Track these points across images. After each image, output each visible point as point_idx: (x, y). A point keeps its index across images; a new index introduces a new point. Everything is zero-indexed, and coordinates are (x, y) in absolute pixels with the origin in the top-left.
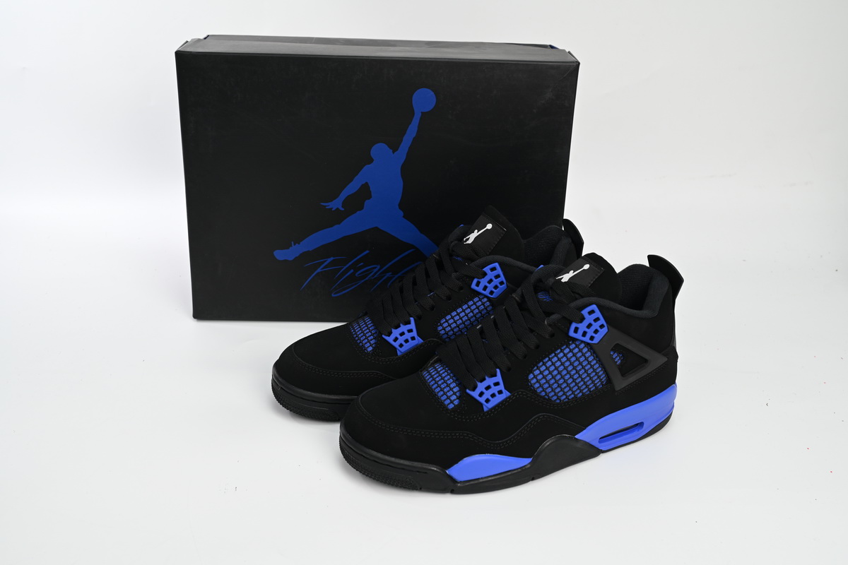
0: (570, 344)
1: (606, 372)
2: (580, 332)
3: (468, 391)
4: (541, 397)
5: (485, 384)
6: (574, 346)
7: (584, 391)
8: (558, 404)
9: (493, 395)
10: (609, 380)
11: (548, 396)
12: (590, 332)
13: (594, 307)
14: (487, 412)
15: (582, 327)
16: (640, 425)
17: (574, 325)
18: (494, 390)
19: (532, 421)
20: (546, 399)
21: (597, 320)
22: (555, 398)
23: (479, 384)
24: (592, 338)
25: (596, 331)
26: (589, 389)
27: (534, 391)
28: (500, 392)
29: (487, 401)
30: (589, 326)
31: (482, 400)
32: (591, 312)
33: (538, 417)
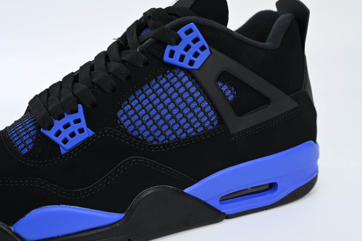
0: (167, 74)
1: (214, 107)
2: (177, 56)
3: (42, 130)
4: (133, 137)
5: (64, 121)
6: (171, 75)
7: (188, 132)
8: (155, 146)
9: (73, 135)
10: (221, 120)
11: (142, 135)
12: (189, 56)
13: (192, 25)
14: (65, 154)
15: (179, 50)
16: (272, 186)
17: (169, 48)
18: (74, 128)
19: (121, 165)
20: (140, 140)
21: (196, 40)
22: (151, 138)
23: (56, 122)
24: (191, 63)
25: (196, 55)
26: (195, 130)
27: (125, 130)
28: (81, 131)
29: (65, 141)
30: (188, 48)
31: (59, 140)
32: (189, 32)
33: (130, 161)
